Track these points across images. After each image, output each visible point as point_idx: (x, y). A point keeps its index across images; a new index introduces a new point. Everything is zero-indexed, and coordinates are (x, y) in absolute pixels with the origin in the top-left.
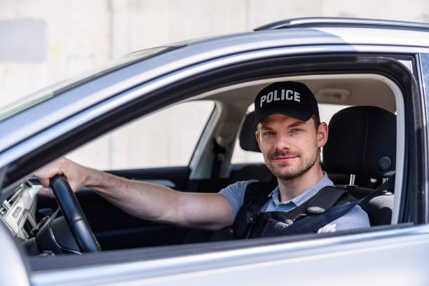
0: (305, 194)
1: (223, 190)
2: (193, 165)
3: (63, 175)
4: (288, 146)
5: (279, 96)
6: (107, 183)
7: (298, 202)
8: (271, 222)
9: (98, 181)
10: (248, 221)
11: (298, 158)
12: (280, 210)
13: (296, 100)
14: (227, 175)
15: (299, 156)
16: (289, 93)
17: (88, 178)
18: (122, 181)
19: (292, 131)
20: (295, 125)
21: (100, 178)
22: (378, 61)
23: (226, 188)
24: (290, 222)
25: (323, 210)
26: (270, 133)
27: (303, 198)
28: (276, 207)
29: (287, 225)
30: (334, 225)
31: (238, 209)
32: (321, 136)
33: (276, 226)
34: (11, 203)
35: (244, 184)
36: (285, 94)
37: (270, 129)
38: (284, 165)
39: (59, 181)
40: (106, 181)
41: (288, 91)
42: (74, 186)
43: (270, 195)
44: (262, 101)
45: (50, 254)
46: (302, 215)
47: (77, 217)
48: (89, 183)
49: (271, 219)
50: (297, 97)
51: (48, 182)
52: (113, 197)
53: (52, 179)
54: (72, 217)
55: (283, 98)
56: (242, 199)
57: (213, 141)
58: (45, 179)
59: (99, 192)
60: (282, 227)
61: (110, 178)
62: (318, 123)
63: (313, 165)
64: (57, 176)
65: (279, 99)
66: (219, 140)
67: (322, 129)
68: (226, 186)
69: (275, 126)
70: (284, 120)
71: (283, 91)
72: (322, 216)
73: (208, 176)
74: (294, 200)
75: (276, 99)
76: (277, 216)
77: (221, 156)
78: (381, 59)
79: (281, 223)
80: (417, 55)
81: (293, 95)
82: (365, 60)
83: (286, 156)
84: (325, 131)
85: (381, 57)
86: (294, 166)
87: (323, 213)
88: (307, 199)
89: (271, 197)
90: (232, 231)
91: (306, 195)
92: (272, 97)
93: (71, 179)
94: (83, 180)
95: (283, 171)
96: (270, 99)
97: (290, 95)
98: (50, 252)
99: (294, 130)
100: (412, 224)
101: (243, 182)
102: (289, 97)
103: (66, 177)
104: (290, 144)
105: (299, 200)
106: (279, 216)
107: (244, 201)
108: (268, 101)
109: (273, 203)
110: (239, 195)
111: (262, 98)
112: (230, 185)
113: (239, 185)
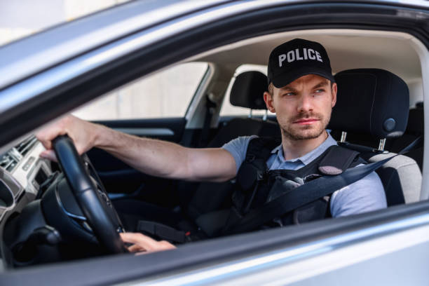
1: (226, 145)
2: (188, 117)
3: (66, 136)
4: (312, 107)
5: (301, 55)
7: (306, 160)
8: (280, 180)
9: (108, 141)
10: (258, 179)
13: (319, 59)
16: (311, 52)
17: (96, 138)
18: (133, 140)
19: (315, 92)
20: (319, 85)
23: (229, 143)
24: (301, 181)
26: (291, 94)
27: (311, 157)
28: (282, 164)
29: (299, 185)
31: (241, 164)
33: (285, 185)
34: (24, 154)
35: (246, 139)
36: (308, 53)
38: (308, 127)
39: (63, 142)
40: (116, 141)
41: (309, 50)
42: (81, 148)
43: (273, 152)
44: (281, 61)
46: (314, 175)
47: (84, 186)
48: (97, 143)
49: (280, 177)
50: (319, 57)
51: (49, 144)
54: (78, 185)
55: (306, 58)
56: (245, 154)
57: (206, 97)
58: (44, 141)
60: (293, 186)
61: (121, 137)
64: (59, 137)
65: (302, 58)
66: (211, 96)
68: (229, 141)
70: (308, 80)
71: (305, 50)
73: (201, 126)
74: (302, 159)
75: (298, 58)
76: (286, 174)
77: (212, 110)
79: (290, 182)
81: (315, 54)
82: (406, 14)
83: (310, 118)
87: (339, 174)
88: (314, 158)
90: (234, 182)
91: (313, 154)
92: (293, 56)
93: (77, 141)
94: (92, 138)
96: (291, 58)
97: (312, 54)
101: (245, 137)
102: (312, 56)
103: (71, 139)
104: (314, 105)
105: (307, 159)
106: (289, 174)
107: (247, 155)
108: (289, 61)
109: (279, 159)
110: (242, 150)
111: (280, 57)
112: (233, 140)
113: (241, 141)
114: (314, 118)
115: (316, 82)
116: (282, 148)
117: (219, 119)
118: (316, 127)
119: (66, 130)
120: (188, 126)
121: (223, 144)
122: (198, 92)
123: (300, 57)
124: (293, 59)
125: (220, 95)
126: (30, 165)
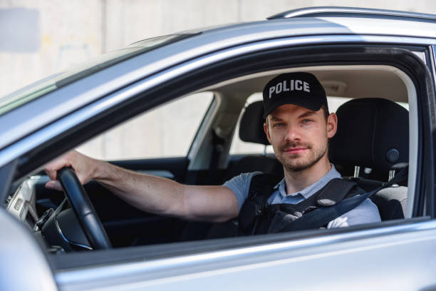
0: (313, 186)
1: (227, 182)
2: (192, 156)
3: (70, 167)
4: (298, 137)
5: (288, 86)
6: (115, 176)
7: (307, 194)
8: (279, 214)
9: (106, 173)
10: (257, 214)
11: (308, 150)
12: (287, 202)
13: (305, 90)
14: (225, 166)
15: (309, 148)
16: (299, 83)
17: (95, 171)
18: (129, 174)
19: (302, 122)
20: (306, 115)
21: (108, 170)
22: (392, 52)
23: (230, 181)
24: (300, 215)
25: (333, 203)
26: (279, 124)
27: (311, 190)
28: (283, 200)
29: (297, 218)
30: (346, 219)
31: (243, 201)
32: (330, 127)
33: (285, 218)
36: (295, 85)
37: (281, 120)
38: (296, 156)
39: (67, 173)
40: (114, 174)
41: (297, 81)
42: (82, 178)
43: (276, 187)
44: (271, 92)
45: (59, 249)
46: (312, 207)
47: (87, 211)
48: (96, 175)
49: (279, 211)
50: (306, 88)
51: (55, 174)
52: (120, 190)
53: (60, 171)
55: (292, 89)
56: (247, 191)
57: (212, 132)
58: (51, 171)
59: (106, 184)
60: (291, 220)
61: (118, 171)
62: (327, 114)
63: (323, 156)
65: (288, 90)
66: (218, 131)
67: (331, 120)
69: (285, 117)
70: (294, 110)
71: (292, 81)
72: (333, 209)
73: (207, 167)
74: (303, 192)
75: (285, 89)
76: (285, 208)
77: (220, 147)
78: (395, 50)
79: (290, 216)
80: (430, 47)
81: (302, 85)
83: (297, 147)
84: (334, 122)
85: (396, 48)
86: (305, 157)
87: (333, 206)
88: (315, 191)
89: (278, 189)
90: (237, 224)
91: (315, 187)
92: (281, 88)
93: (79, 172)
94: (91, 171)
95: (295, 162)
97: (299, 85)
98: (58, 247)
99: (304, 121)
100: (429, 217)
101: (247, 174)
102: (299, 87)
103: (74, 170)
104: (301, 135)
105: (307, 192)
106: (288, 208)
107: (249, 193)
108: (277, 92)
109: (280, 195)
110: (244, 186)
111: (271, 89)
112: (235, 178)
113: (243, 177)
114: (302, 147)
115: (301, 112)
116: (285, 182)
117: (229, 159)
118: (305, 156)
119: (71, 163)
120: (191, 167)
121: (225, 182)
122: (203, 126)
123: (287, 88)
124: (280, 91)
125: (230, 129)
126: (20, 206)
